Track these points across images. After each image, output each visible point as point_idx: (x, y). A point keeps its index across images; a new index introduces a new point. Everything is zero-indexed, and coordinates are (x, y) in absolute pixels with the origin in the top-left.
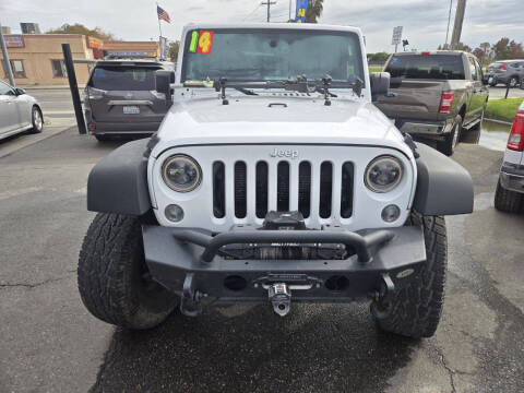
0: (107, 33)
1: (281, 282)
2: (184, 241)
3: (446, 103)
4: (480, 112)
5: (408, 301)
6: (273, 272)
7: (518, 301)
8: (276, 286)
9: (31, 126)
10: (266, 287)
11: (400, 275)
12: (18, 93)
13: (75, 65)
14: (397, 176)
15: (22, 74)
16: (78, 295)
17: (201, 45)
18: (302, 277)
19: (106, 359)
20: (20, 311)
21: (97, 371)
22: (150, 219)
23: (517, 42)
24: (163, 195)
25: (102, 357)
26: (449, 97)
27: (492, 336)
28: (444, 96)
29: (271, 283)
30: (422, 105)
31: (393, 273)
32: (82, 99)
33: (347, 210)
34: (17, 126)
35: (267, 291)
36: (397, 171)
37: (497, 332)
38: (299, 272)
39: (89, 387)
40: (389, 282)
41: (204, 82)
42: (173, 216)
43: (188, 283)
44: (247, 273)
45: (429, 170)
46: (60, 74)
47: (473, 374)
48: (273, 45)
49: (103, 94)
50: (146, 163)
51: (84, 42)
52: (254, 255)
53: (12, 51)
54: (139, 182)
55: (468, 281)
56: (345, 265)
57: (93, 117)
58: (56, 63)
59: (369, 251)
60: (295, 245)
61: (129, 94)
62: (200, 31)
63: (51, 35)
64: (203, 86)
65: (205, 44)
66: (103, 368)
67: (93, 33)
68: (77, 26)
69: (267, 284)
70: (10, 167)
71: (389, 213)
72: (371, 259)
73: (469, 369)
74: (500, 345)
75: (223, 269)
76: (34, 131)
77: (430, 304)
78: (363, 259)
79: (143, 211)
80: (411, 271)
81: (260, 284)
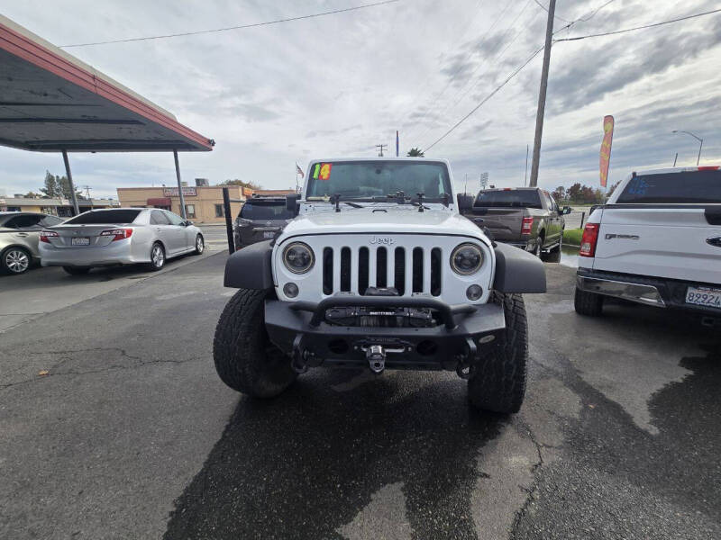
0: (257, 185)
1: (378, 345)
2: (297, 309)
3: (527, 226)
4: (559, 237)
5: (494, 375)
6: (371, 336)
7: (601, 387)
8: (372, 348)
9: (194, 249)
10: (365, 350)
11: (482, 341)
12: (187, 224)
13: (231, 204)
14: (478, 261)
15: (193, 216)
16: (214, 370)
17: (322, 173)
18: (396, 341)
19: (230, 420)
20: (168, 380)
21: (223, 429)
22: (272, 295)
23: (588, 186)
24: (283, 275)
25: (228, 418)
26: (529, 221)
27: (577, 416)
28: (524, 221)
29: (368, 346)
30: (508, 228)
31: (476, 337)
32: (234, 229)
33: (436, 288)
34: (185, 248)
35: (365, 352)
36: (478, 257)
37: (582, 413)
38: (393, 337)
39: (215, 442)
40: (472, 345)
41: (323, 198)
42: (290, 293)
43: (297, 341)
44: (348, 336)
45: (506, 257)
46: (221, 215)
47: (561, 447)
48: (379, 172)
49: (250, 223)
50: (271, 251)
51: (240, 190)
52: (354, 322)
53: (187, 198)
54: (264, 264)
55: (553, 370)
56: (435, 331)
57: (241, 241)
58: (218, 207)
59: (455, 317)
60: (390, 313)
61: (269, 223)
62: (322, 164)
63: (216, 188)
64: (322, 201)
65: (325, 172)
66: (228, 427)
67: (248, 186)
68: (236, 181)
69: (365, 347)
70: (175, 278)
71: (474, 292)
72: (456, 327)
73: (555, 443)
74: (585, 424)
75: (328, 332)
76: (197, 253)
77: (514, 377)
78: (450, 326)
79: (266, 286)
80: (491, 337)
81: (359, 347)
